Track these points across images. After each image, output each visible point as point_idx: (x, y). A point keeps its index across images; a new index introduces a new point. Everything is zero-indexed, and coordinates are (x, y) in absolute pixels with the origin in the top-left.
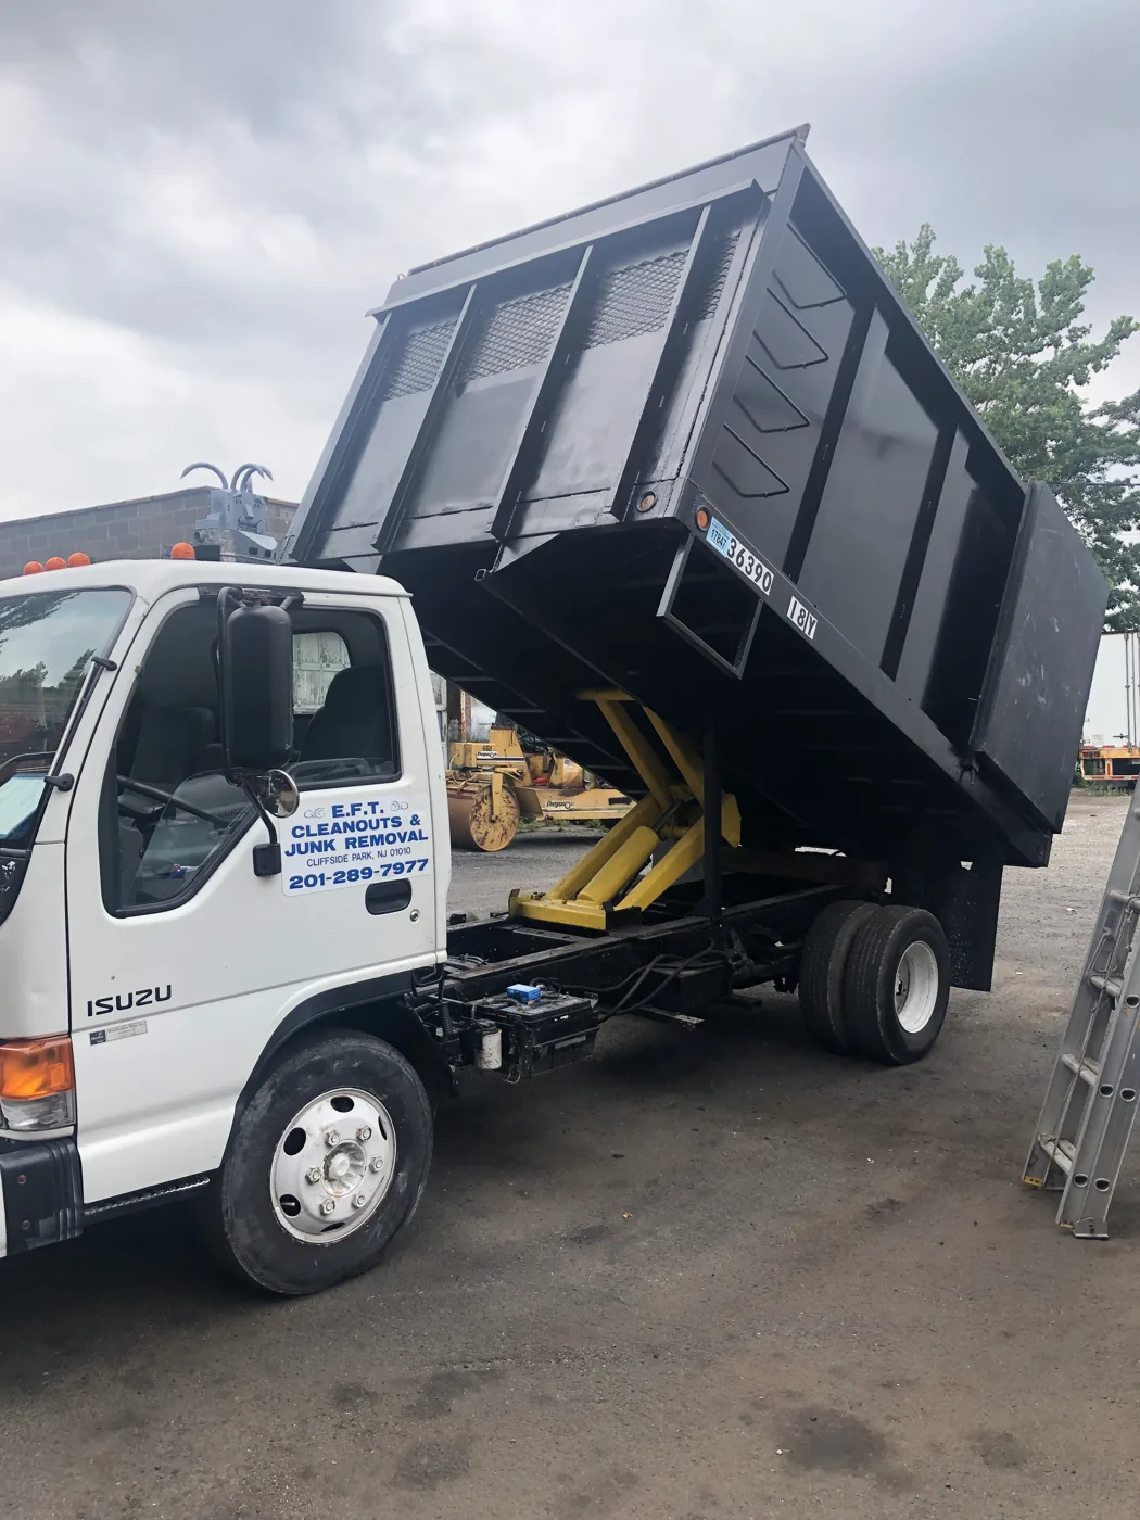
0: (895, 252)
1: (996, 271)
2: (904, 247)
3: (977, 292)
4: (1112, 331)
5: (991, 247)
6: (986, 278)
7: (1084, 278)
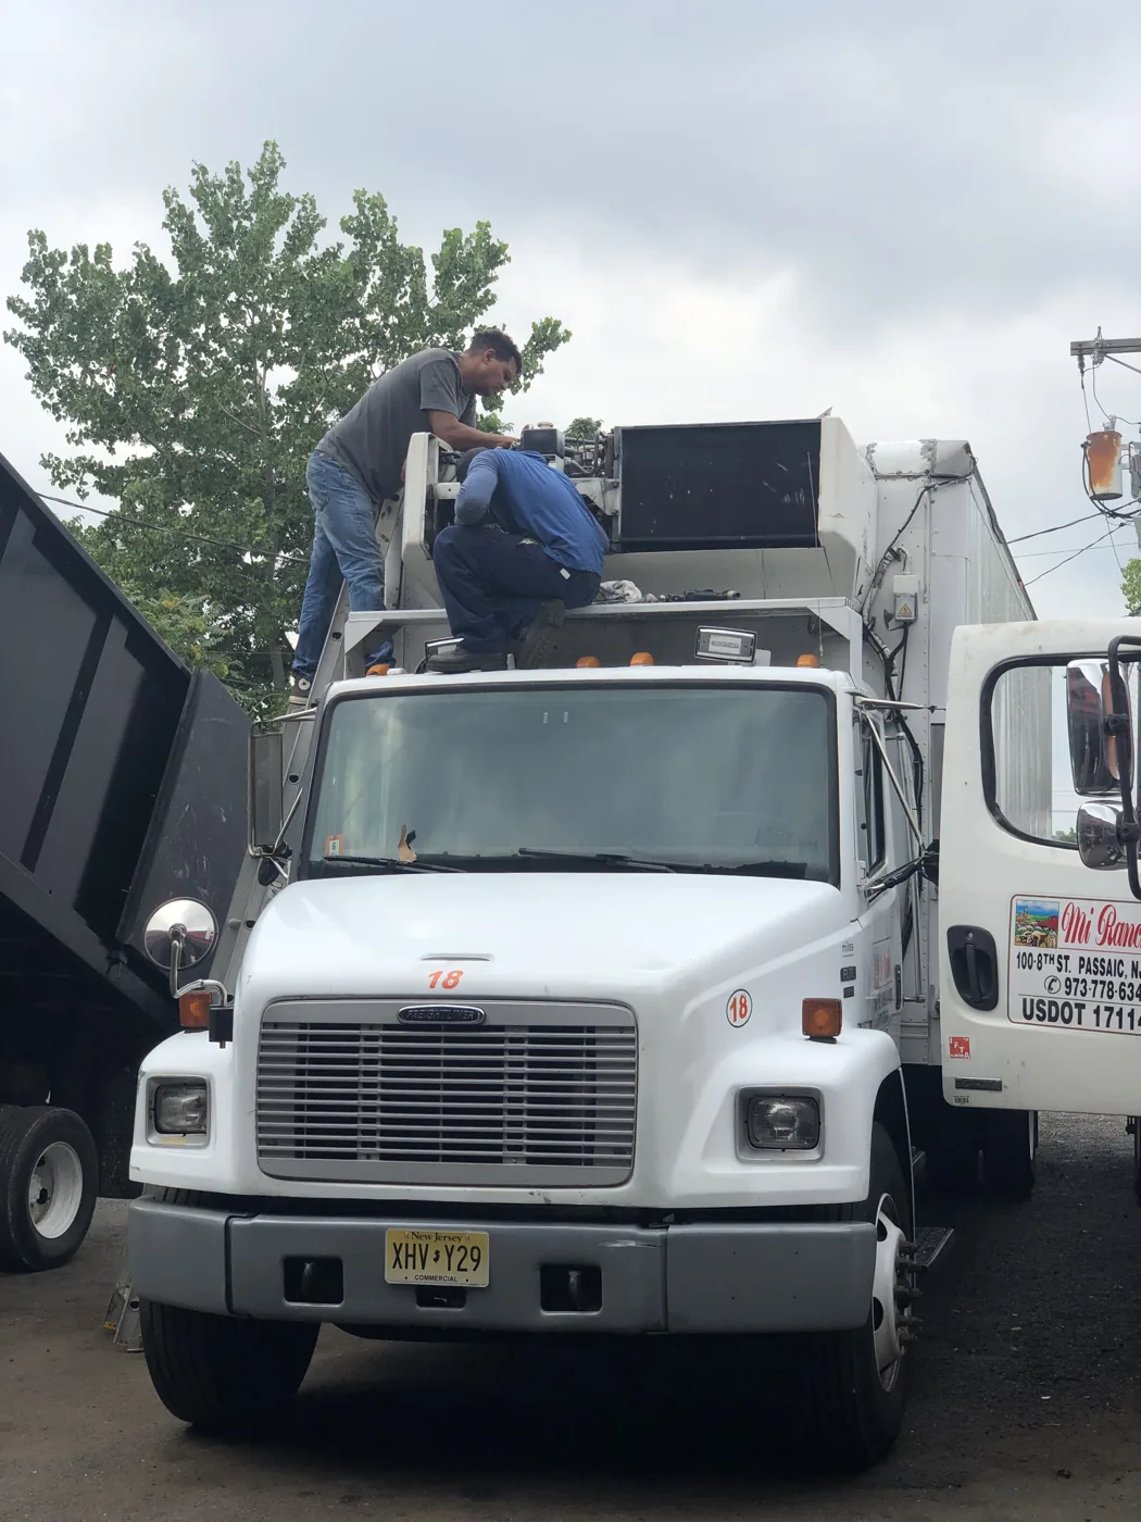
0: (224, 178)
1: (370, 225)
2: (238, 172)
3: (344, 255)
4: (533, 338)
5: (364, 193)
6: (356, 237)
7: (494, 256)
